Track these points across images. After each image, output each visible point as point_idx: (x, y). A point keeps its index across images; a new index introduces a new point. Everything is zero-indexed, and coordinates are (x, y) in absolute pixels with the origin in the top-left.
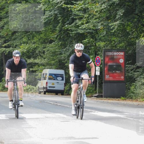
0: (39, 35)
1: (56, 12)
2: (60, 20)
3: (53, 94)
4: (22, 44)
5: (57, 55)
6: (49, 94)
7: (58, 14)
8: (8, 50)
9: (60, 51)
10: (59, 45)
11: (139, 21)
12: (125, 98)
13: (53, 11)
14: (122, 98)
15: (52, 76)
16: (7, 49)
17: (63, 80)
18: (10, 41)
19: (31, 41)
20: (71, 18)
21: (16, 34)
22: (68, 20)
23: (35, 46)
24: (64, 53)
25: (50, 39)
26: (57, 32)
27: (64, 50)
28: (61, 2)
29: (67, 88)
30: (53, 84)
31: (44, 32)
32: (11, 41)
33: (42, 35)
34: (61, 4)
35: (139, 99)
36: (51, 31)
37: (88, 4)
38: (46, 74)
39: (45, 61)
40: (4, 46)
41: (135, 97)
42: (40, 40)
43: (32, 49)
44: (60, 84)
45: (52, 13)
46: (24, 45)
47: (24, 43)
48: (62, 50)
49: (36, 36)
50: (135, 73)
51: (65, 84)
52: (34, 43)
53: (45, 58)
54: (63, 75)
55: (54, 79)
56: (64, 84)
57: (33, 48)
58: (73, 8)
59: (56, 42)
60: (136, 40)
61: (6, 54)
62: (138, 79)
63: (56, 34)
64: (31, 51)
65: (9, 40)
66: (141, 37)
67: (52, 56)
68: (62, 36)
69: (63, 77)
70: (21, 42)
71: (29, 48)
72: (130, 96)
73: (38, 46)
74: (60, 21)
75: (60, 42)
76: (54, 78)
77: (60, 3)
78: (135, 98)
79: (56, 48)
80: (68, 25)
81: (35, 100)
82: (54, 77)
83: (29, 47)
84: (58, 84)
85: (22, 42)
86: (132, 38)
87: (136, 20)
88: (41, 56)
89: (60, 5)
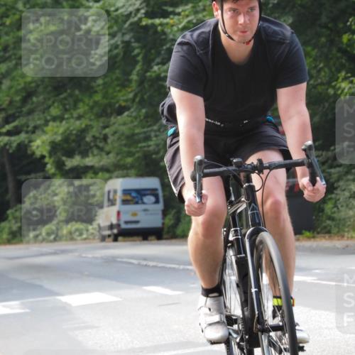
0: (91, 97)
1: (127, 38)
2: (138, 55)
3: (135, 238)
4: (51, 123)
5: (139, 142)
6: (127, 239)
7: (133, 40)
8: (16, 140)
9: (145, 133)
10: (142, 118)
11: (332, 42)
12: (313, 232)
13: (119, 35)
14: (305, 235)
15: (130, 194)
16: (13, 138)
17: (157, 202)
18: (19, 117)
19: (71, 114)
20: (165, 48)
21: (32, 99)
22: (159, 54)
23: (83, 126)
24: (156, 136)
25: (117, 105)
26: (134, 85)
27: (155, 128)
28: (138, 10)
29: (169, 221)
30: (135, 214)
31: (101, 87)
32: (21, 118)
33: (98, 97)
34: (139, 15)
35: (348, 232)
36: (118, 85)
37: (204, 10)
38: (115, 192)
39: (109, 161)
40: (4, 130)
41: (337, 230)
42: (92, 108)
43: (74, 132)
44: (151, 214)
45: (118, 39)
46: (55, 124)
47: (54, 119)
48: (149, 129)
49: (81, 100)
50: (333, 170)
51: (165, 213)
52: (79, 118)
53: (108, 153)
54: (156, 190)
55: (137, 203)
56: (160, 213)
57: (78, 131)
58: (167, 24)
59: (132, 110)
60: (327, 89)
61: (11, 151)
62: (341, 183)
63: (131, 91)
64: (73, 137)
65: (17, 114)
66: (340, 80)
67: (125, 145)
68: (145, 94)
69: (156, 196)
70: (45, 117)
71: (68, 132)
72: (325, 227)
73: (89, 123)
74: (139, 58)
75: (144, 111)
76: (136, 200)
77: (136, 15)
78: (338, 232)
79: (135, 126)
80: (160, 66)
81: (94, 257)
82: (134, 198)
83: (68, 128)
84: (146, 212)
85: (49, 118)
86: (317, 85)
87: (323, 40)
88: (98, 147)
89: (136, 19)
